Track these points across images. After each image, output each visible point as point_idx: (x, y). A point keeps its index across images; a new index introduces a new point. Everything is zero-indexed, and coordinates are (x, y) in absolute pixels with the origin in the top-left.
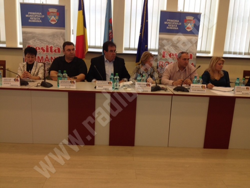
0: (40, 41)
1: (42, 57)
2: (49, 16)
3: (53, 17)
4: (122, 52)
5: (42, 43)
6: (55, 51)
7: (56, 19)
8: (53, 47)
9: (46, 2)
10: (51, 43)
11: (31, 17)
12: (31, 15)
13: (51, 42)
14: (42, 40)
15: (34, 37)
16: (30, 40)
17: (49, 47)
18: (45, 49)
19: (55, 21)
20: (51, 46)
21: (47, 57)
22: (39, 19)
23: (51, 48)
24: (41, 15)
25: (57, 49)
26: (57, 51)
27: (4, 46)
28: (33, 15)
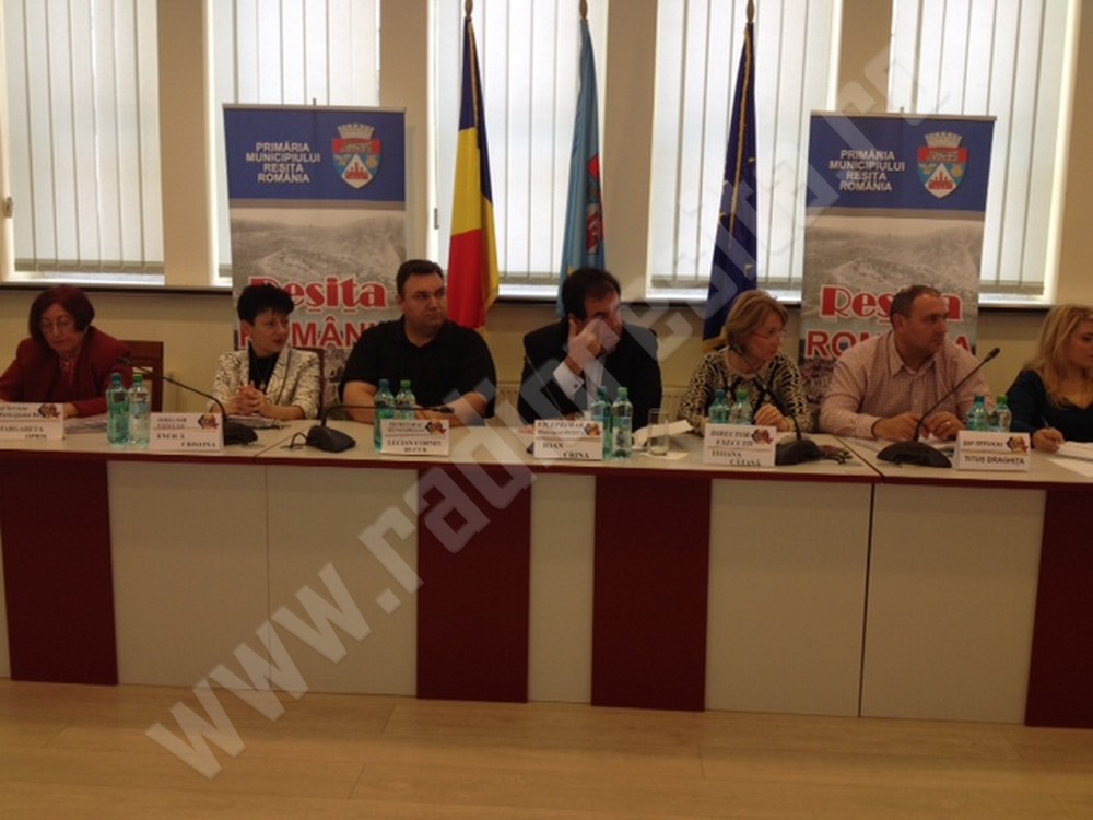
0: (304, 261)
1: (312, 327)
2: (342, 154)
3: (356, 158)
4: (644, 295)
5: (311, 267)
6: (364, 299)
7: (367, 167)
8: (355, 282)
9: (328, 101)
10: (346, 264)
11: (267, 162)
12: (267, 152)
13: (346, 261)
14: (313, 255)
15: (278, 242)
16: (262, 257)
17: (339, 282)
18: (323, 291)
19: (366, 178)
20: (346, 278)
21: (330, 327)
22: (300, 168)
23: (348, 286)
24: (306, 151)
25: (372, 289)
26: (372, 299)
27: (157, 281)
28: (274, 152)
